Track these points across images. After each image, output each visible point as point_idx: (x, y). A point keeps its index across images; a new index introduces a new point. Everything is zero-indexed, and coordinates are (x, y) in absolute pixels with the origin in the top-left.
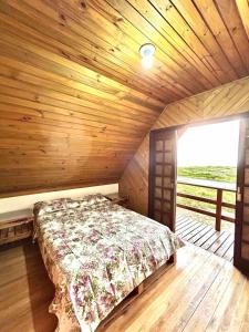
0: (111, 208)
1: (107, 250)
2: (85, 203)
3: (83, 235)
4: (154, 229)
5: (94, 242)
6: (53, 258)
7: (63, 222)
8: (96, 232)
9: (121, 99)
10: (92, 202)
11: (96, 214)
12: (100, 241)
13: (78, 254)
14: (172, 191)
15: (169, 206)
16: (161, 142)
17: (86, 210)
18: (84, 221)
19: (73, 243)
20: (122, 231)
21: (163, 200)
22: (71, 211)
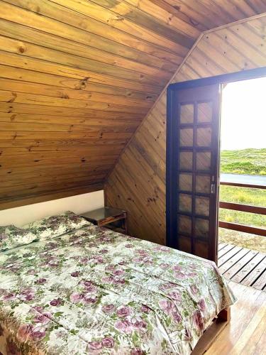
0: (102, 239)
1: (124, 312)
2: (48, 233)
3: (68, 292)
4: (194, 267)
5: (95, 302)
6: (26, 339)
7: (16, 271)
8: (89, 284)
9: (121, 18)
10: (62, 229)
11: (76, 251)
12: (104, 300)
13: (72, 326)
14: (213, 198)
15: (205, 225)
16: (190, 108)
17: (53, 246)
18: (57, 266)
19: (54, 309)
20: (138, 276)
21: (193, 216)
22: (24, 251)
